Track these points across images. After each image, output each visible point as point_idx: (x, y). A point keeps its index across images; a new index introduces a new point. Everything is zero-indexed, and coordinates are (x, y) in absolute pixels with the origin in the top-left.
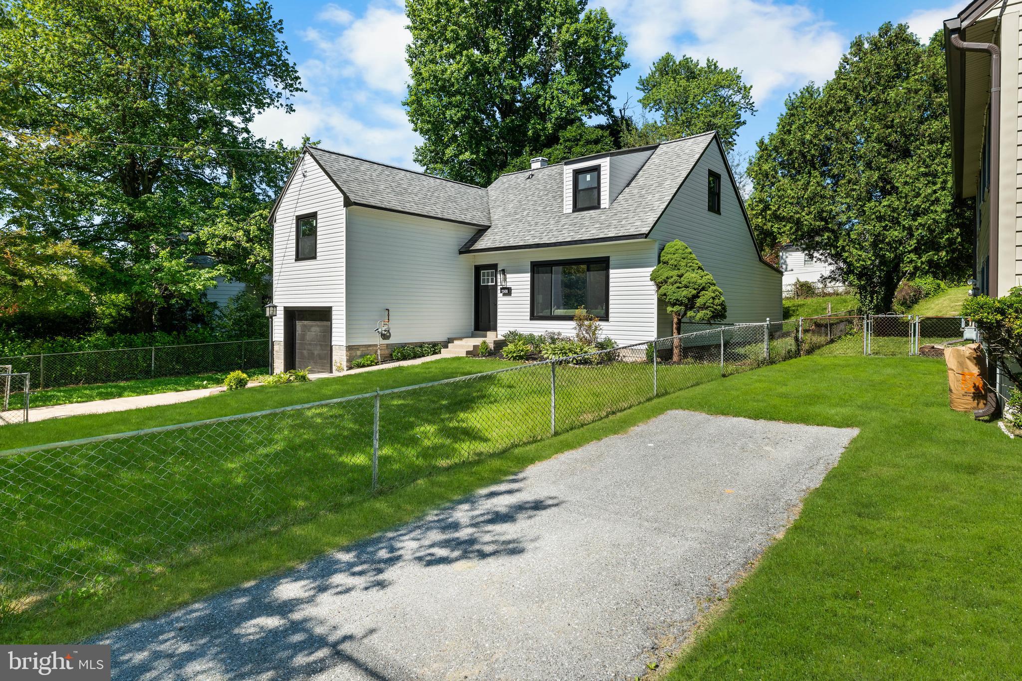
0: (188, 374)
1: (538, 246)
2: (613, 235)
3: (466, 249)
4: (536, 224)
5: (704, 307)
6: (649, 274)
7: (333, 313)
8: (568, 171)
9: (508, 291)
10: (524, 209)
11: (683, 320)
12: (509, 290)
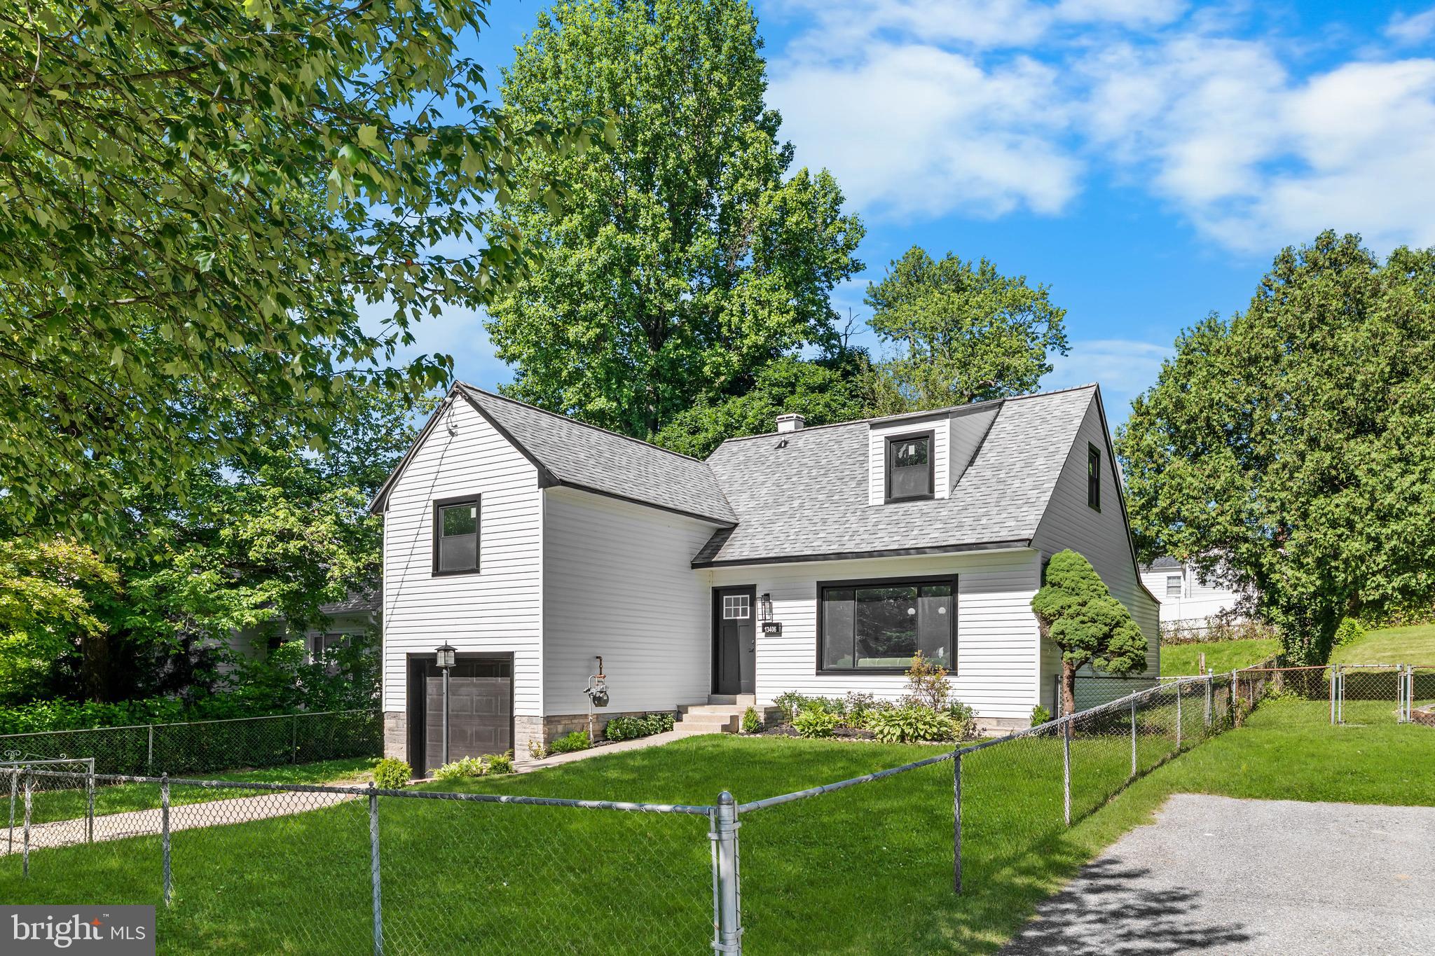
0: (206, 772)
1: (839, 556)
2: (973, 541)
3: (704, 559)
4: (824, 521)
5: (1121, 653)
6: (1028, 602)
7: (516, 662)
8: (877, 441)
9: (775, 629)
10: (791, 498)
11: (1078, 673)
12: (778, 626)
